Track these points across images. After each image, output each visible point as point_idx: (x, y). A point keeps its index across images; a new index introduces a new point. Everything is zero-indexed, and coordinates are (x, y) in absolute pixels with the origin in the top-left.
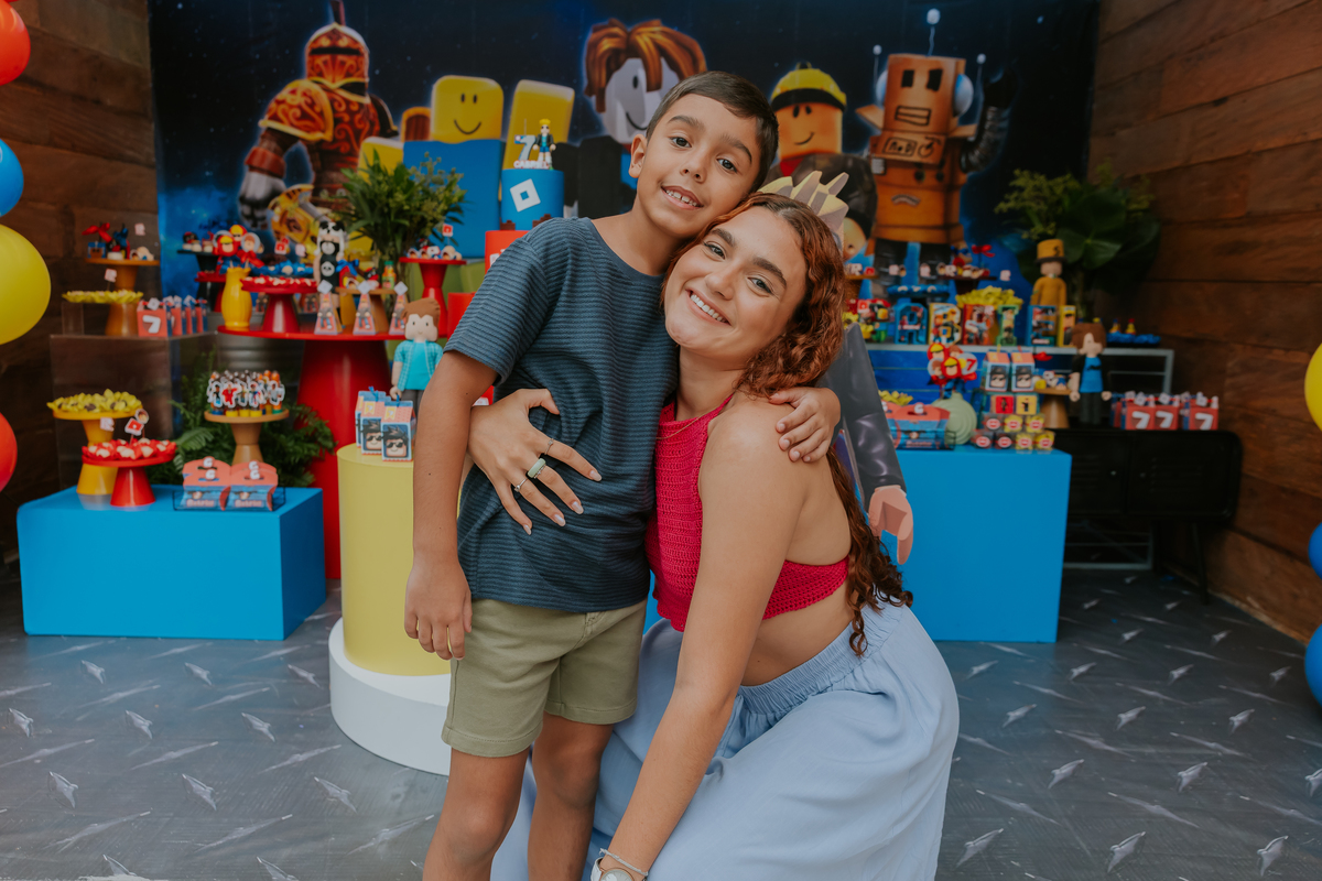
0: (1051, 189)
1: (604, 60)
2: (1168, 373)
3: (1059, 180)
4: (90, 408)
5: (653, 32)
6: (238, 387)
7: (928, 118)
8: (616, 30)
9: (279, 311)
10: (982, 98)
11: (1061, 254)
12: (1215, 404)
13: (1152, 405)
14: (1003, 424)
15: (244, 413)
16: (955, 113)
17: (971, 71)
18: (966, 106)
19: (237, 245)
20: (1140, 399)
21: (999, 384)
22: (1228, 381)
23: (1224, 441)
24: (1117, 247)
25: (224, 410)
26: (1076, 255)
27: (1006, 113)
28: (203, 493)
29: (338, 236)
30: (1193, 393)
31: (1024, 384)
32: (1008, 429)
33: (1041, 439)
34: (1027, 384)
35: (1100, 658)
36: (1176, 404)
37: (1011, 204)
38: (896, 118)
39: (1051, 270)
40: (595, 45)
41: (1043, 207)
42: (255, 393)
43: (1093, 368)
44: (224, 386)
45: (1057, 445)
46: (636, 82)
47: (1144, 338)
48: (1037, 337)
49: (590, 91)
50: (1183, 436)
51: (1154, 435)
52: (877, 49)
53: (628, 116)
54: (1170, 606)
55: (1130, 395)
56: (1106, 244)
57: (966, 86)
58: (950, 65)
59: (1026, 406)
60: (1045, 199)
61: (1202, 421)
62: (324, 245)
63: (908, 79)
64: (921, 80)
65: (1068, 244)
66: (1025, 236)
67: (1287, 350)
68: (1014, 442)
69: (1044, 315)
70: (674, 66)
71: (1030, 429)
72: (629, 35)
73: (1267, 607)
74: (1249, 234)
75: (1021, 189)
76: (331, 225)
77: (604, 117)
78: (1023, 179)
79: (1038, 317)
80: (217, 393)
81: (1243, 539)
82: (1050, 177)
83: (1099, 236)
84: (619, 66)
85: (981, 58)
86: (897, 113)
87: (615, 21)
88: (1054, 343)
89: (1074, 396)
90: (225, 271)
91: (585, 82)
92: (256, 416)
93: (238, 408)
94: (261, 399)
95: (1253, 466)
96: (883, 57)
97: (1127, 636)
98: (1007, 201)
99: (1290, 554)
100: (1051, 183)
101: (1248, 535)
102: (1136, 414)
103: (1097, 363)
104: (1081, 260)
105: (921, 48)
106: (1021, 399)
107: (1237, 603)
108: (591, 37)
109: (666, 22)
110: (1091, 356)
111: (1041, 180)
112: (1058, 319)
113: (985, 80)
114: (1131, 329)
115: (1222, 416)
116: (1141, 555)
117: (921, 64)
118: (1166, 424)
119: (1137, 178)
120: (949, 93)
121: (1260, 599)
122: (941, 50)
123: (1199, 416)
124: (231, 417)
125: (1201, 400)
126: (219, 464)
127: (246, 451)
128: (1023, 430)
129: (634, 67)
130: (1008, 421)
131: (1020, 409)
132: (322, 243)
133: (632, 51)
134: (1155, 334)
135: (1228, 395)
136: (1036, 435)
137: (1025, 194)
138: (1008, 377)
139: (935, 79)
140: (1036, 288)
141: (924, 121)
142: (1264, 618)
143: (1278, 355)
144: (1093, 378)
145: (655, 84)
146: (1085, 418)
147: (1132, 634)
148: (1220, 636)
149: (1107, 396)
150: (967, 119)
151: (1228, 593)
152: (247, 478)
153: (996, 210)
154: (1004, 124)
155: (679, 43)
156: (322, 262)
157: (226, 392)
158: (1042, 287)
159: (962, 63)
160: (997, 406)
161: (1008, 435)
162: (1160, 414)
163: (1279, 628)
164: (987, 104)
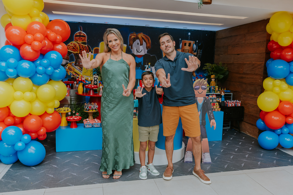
0: (212, 66)
1: (132, 40)
2: (232, 97)
3: (213, 65)
4: (65, 111)
5: (141, 35)
6: (92, 106)
7: (189, 51)
8: (135, 34)
9: (91, 91)
10: (197, 48)
11: (215, 77)
12: (240, 102)
13: (231, 102)
14: (213, 107)
15: (92, 110)
16: (193, 51)
17: (195, 44)
18: (195, 50)
19: (81, 79)
20: (230, 102)
21: (211, 101)
22: (241, 98)
23: (242, 108)
24: (223, 76)
25: (89, 110)
26: (217, 77)
27: (201, 50)
28: (89, 125)
29: (97, 76)
30: (236, 100)
31: (215, 101)
32: (214, 108)
33: (219, 109)
34: (215, 100)
35: (229, 142)
36: (234, 102)
37: (206, 68)
38: (183, 51)
39: (213, 80)
40: (131, 37)
41: (211, 69)
42: (94, 107)
43: (223, 97)
44: (90, 106)
45: (221, 110)
46: (138, 44)
47: (228, 91)
48: (212, 91)
49: (130, 45)
50: (236, 107)
51: (232, 107)
52: (180, 39)
53: (136, 50)
54: (235, 134)
55: (227, 101)
56: (221, 76)
57: (195, 46)
58: (192, 42)
59: (217, 104)
60: (210, 67)
61: (239, 105)
62: (95, 78)
63: (185, 45)
64: (187, 45)
65: (216, 76)
66: (209, 74)
67: (251, 94)
68: (215, 110)
69: (214, 88)
70: (145, 41)
71: (217, 108)
72: (137, 35)
73: (249, 133)
74: (244, 76)
75: (207, 66)
76: (96, 74)
77: (132, 50)
78: (207, 64)
79: (213, 88)
80: (88, 107)
81: (245, 123)
82: (212, 64)
83: (220, 74)
84: (135, 41)
85: (197, 41)
86: (184, 50)
87: (134, 33)
88: (215, 92)
89: (221, 102)
90: (79, 84)
91: (129, 44)
92: (94, 111)
93: (92, 109)
94: (95, 108)
95: (246, 111)
96: (181, 40)
97: (231, 139)
98: (204, 67)
99: (252, 125)
100: (212, 65)
101: (246, 122)
102: (229, 104)
103: (224, 96)
104: (217, 78)
105: (187, 39)
106: (216, 103)
107: (244, 133)
108: (130, 35)
109: (143, 33)
110: (223, 95)
111: (210, 65)
112: (215, 88)
113: (198, 45)
114: (225, 89)
115: (241, 104)
116: (228, 126)
117: (188, 42)
118: (233, 105)
119: (224, 64)
120: (192, 47)
121: (248, 132)
122: (191, 40)
123: (238, 104)
124: (90, 111)
125: (238, 102)
126: (89, 120)
127: (91, 117)
128: (216, 108)
129: (138, 41)
130: (214, 107)
131: (216, 105)
132: (94, 78)
133: (138, 38)
134: (230, 90)
135: (241, 100)
136: (218, 109)
137: (208, 66)
138: (213, 100)
139: (190, 45)
140: (211, 83)
141: (188, 52)
142: (249, 135)
143: (249, 95)
144: (223, 99)
145: (141, 44)
146: (222, 105)
147: (232, 138)
148: (244, 138)
149: (225, 101)
150: (195, 52)
151: (243, 131)
152: (95, 122)
153: (203, 69)
154: (201, 52)
155: (146, 37)
156: (94, 81)
157: (89, 107)
158: (212, 83)
159: (194, 42)
160: (213, 105)
161: (214, 109)
162: (232, 104)
163: (251, 136)
164: (198, 49)
